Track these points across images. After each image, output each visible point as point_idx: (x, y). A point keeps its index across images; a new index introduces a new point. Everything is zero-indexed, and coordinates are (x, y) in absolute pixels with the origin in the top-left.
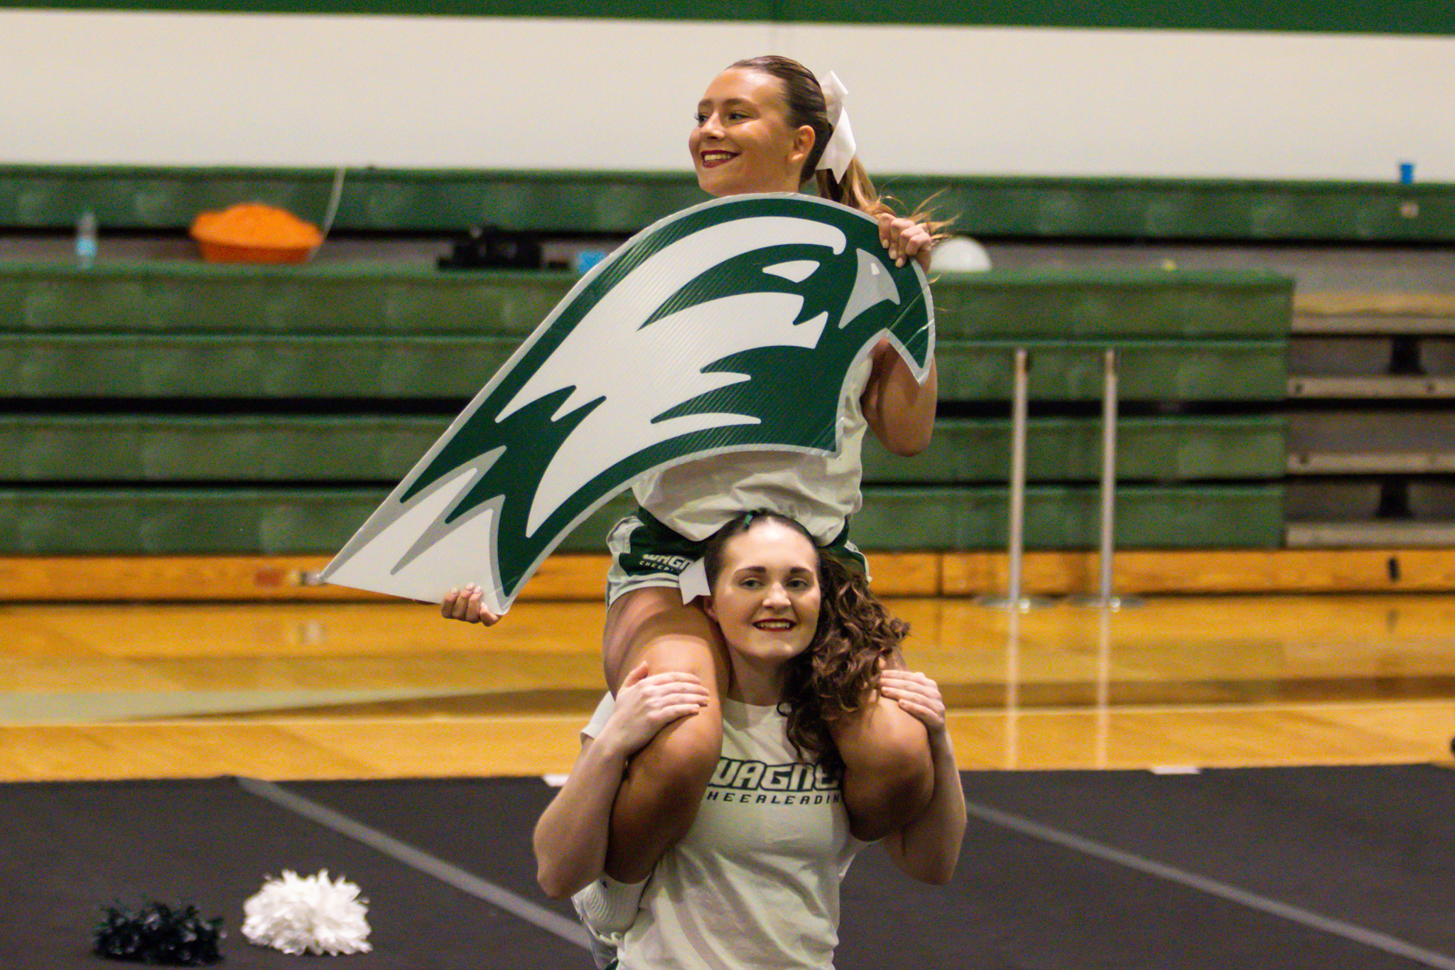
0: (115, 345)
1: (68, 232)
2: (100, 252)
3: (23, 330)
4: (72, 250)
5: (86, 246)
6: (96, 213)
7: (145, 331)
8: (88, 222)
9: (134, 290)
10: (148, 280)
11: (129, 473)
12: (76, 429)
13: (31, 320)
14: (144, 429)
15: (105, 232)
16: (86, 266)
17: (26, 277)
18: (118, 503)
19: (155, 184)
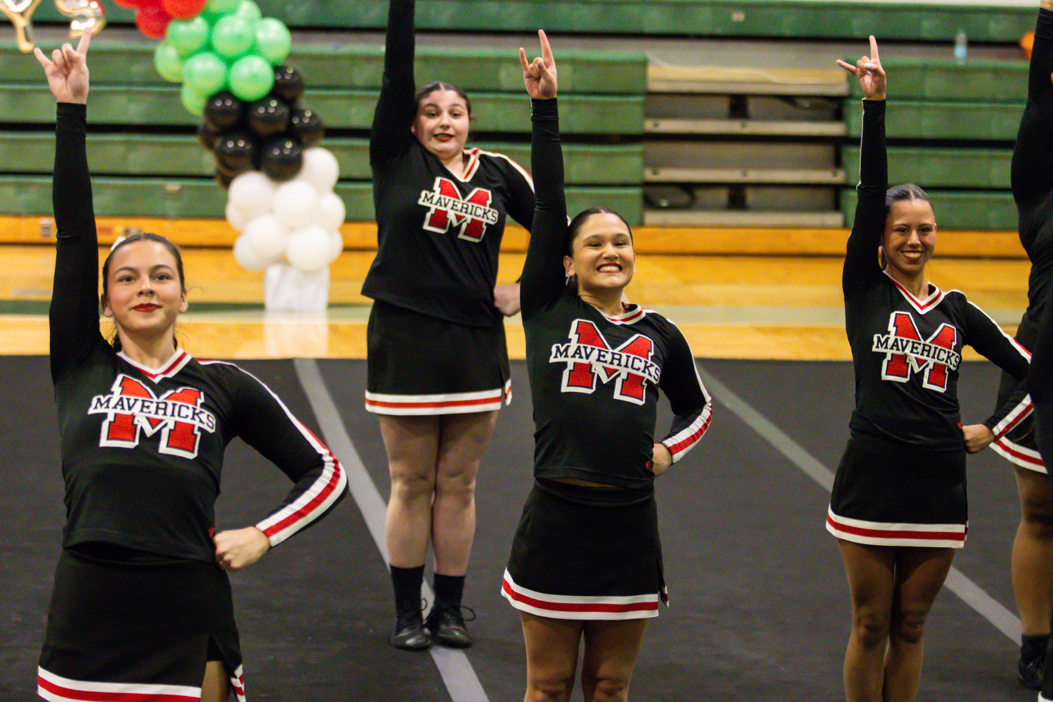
0: (978, 109)
1: (950, 43)
2: (969, 55)
3: (923, 99)
4: (952, 54)
5: (960, 51)
6: (967, 32)
7: (993, 100)
8: (961, 37)
9: (987, 78)
10: (996, 71)
11: (983, 183)
12: (952, 157)
13: (928, 93)
14: (992, 158)
15: (972, 44)
16: (961, 63)
17: (925, 69)
18: (975, 200)
19: (1001, 17)
